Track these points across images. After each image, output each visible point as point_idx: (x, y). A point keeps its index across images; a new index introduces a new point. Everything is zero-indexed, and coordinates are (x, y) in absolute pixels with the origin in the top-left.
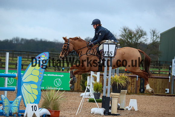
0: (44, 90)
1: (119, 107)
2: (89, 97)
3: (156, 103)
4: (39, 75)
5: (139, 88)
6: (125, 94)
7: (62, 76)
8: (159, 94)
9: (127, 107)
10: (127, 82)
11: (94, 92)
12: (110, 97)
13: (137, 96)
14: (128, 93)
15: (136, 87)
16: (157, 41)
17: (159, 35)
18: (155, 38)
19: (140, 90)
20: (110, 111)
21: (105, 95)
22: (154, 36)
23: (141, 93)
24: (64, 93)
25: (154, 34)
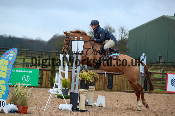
0: (12, 86)
1: (87, 103)
2: (57, 93)
3: (124, 99)
4: (8, 71)
5: (107, 84)
6: (93, 90)
7: (30, 72)
8: (127, 90)
9: (95, 103)
10: (95, 79)
11: (62, 88)
12: (78, 93)
13: (105, 92)
14: (96, 90)
15: (104, 83)
16: (126, 39)
17: (127, 32)
18: (124, 35)
19: (108, 87)
20: (78, 107)
21: (73, 92)
22: (122, 33)
23: (109, 89)
24: (32, 89)
25: (122, 32)
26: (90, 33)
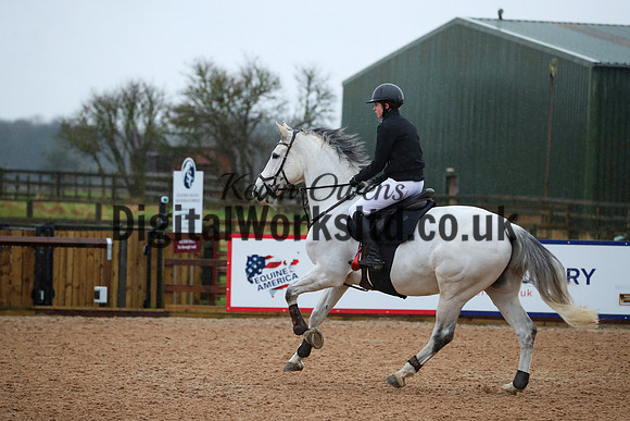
25: (309, 84)
26: (187, 94)
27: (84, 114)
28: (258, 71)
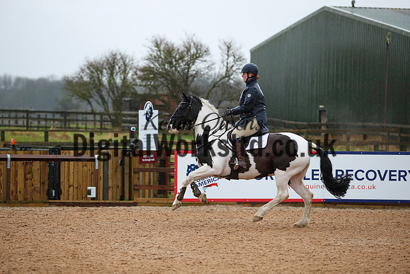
26: (148, 59)
27: (81, 74)
28: (194, 43)
